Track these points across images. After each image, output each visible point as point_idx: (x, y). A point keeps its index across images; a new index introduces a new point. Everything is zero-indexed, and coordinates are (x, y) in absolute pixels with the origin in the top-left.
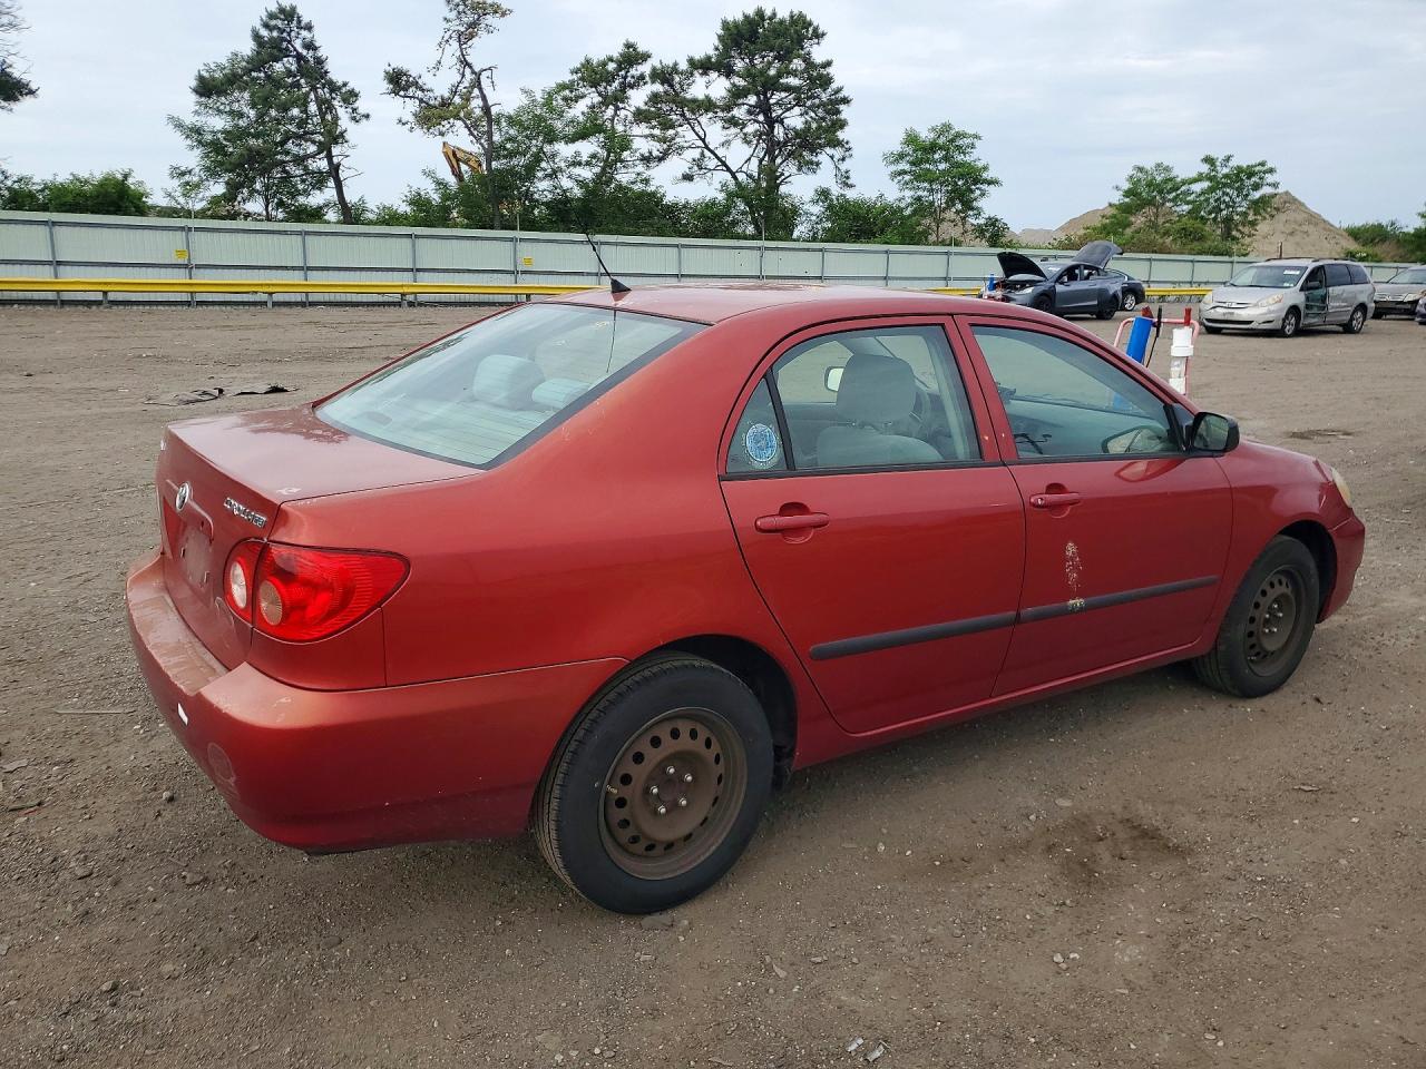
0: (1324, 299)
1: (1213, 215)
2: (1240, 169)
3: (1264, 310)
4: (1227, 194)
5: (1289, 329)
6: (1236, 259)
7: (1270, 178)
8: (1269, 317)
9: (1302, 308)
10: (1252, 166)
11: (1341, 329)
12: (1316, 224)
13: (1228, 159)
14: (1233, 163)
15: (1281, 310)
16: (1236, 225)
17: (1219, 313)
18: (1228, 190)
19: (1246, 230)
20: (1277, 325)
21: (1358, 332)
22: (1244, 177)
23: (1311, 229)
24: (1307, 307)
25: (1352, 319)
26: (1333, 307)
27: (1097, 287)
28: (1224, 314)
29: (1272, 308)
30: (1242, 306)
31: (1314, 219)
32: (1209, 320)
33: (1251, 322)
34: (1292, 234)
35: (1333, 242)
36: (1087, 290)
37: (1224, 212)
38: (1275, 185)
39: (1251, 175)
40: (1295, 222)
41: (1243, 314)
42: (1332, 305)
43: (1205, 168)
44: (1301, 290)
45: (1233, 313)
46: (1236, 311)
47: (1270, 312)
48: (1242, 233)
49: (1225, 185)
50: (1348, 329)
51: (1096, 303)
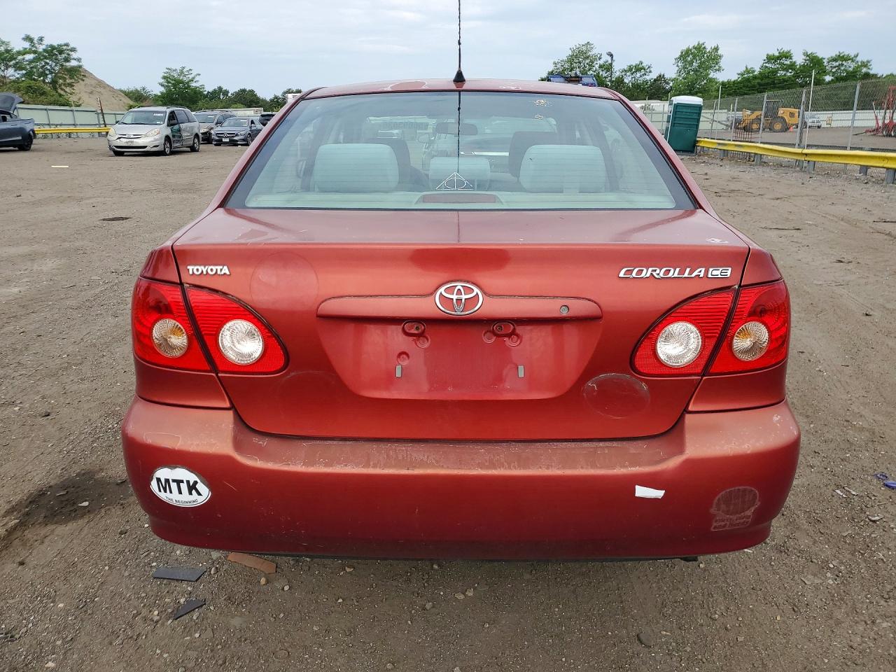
0: (179, 130)
1: (42, 78)
2: (53, 48)
3: (152, 139)
4: (48, 64)
5: (168, 150)
6: (74, 108)
7: (74, 55)
8: (156, 143)
9: (171, 137)
10: (61, 46)
11: (189, 149)
12: (104, 88)
13: (41, 39)
14: (47, 42)
15: (161, 138)
16: (60, 86)
17: (123, 142)
18: (48, 61)
19: (68, 89)
20: (160, 148)
21: (198, 151)
22: (55, 52)
23: (102, 90)
24: (174, 136)
25: (194, 143)
26: (185, 136)
27: (18, 126)
28: (127, 142)
29: (157, 137)
30: (137, 137)
31: (101, 84)
32: (117, 147)
33: (146, 147)
34: (91, 93)
35: (117, 99)
36: (9, 129)
37: (50, 76)
38: (79, 60)
39: (61, 52)
40: (91, 85)
41: (140, 142)
42: (184, 134)
43: (27, 45)
44: (168, 126)
45: (132, 142)
46: (135, 140)
47: (156, 140)
48: (65, 92)
49: (46, 58)
50: (193, 149)
51: (20, 138)
